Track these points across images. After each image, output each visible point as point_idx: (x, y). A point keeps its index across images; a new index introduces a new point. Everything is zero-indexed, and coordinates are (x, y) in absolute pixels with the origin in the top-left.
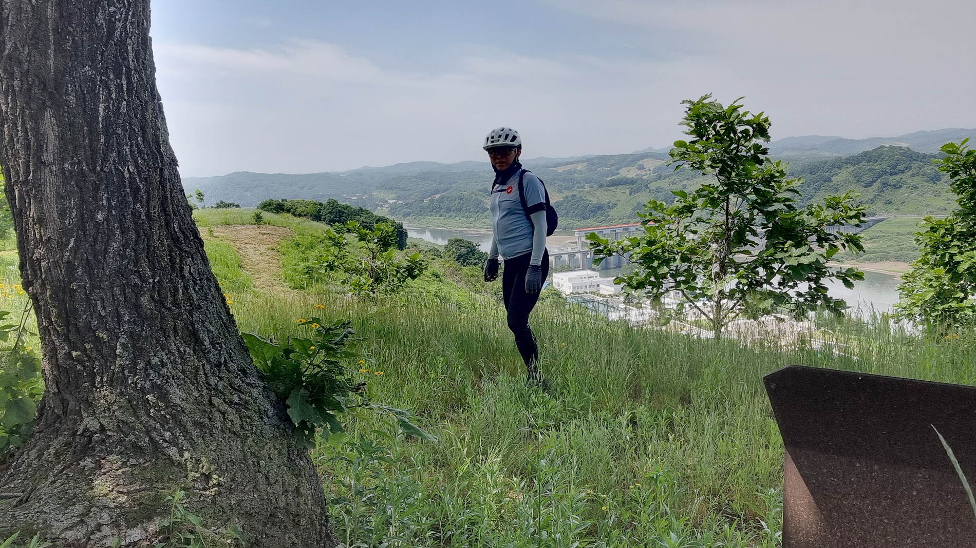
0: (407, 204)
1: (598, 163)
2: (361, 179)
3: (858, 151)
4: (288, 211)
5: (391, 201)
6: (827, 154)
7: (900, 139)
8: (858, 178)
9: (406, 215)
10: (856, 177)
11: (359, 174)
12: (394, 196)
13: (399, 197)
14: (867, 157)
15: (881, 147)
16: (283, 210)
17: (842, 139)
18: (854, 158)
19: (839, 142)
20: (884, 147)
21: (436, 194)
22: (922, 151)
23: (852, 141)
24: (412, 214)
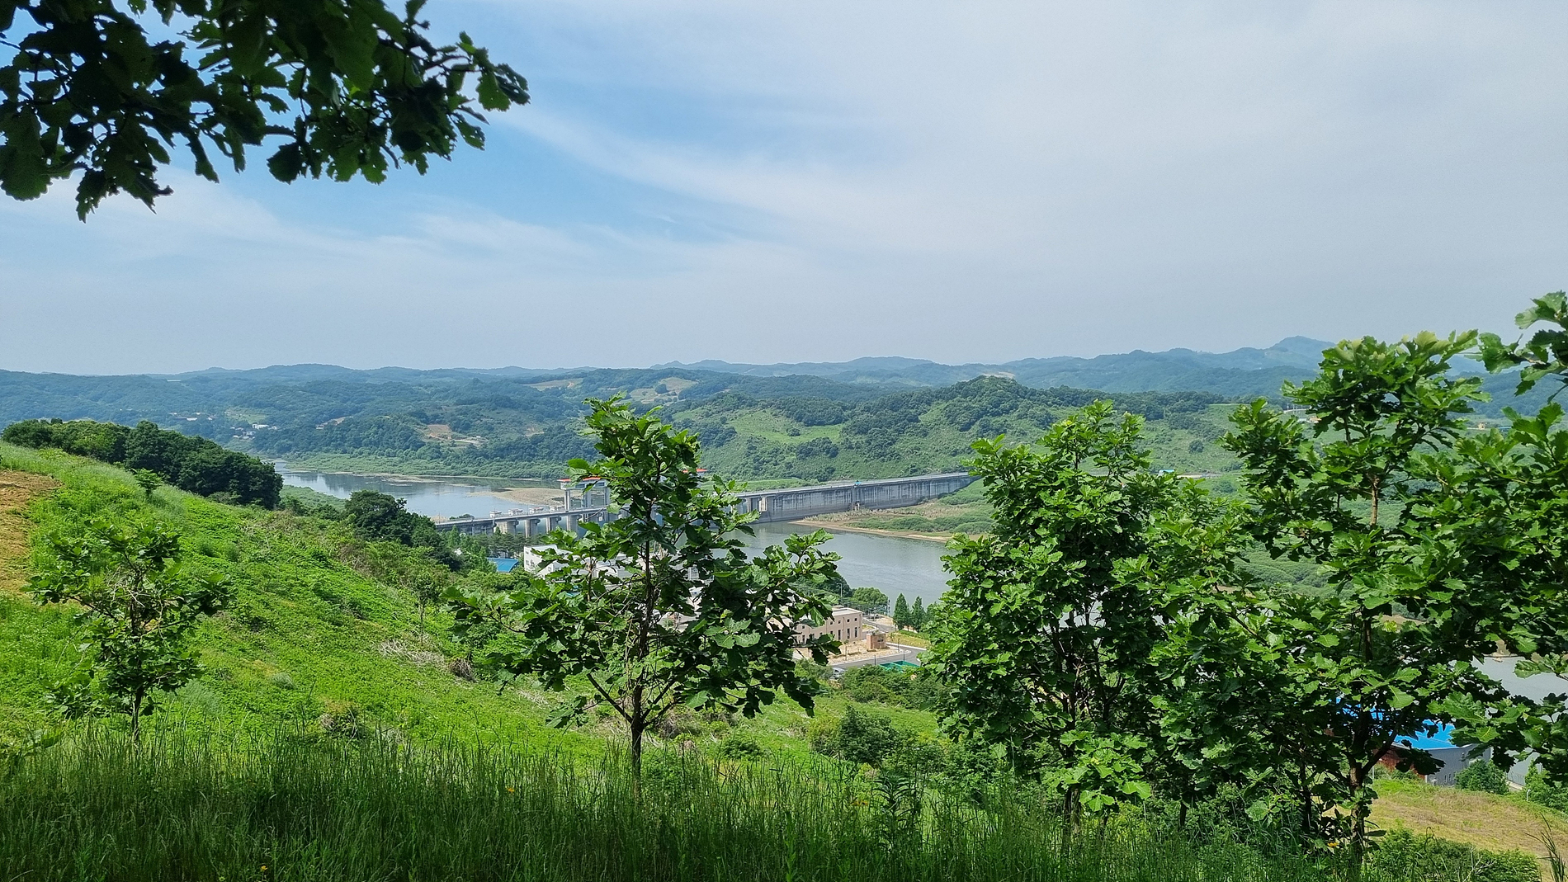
0: (287, 431)
1: (600, 380)
2: (204, 387)
3: (953, 380)
4: (58, 443)
5: (258, 427)
6: (913, 383)
7: (1004, 368)
8: (951, 418)
9: (283, 450)
10: (949, 417)
11: (201, 380)
12: (264, 417)
13: (272, 419)
14: (962, 390)
15: (980, 377)
16: (49, 440)
17: (932, 364)
18: (947, 391)
19: (927, 367)
20: (984, 377)
21: (338, 417)
22: (1031, 385)
23: (945, 367)
24: (294, 449)
